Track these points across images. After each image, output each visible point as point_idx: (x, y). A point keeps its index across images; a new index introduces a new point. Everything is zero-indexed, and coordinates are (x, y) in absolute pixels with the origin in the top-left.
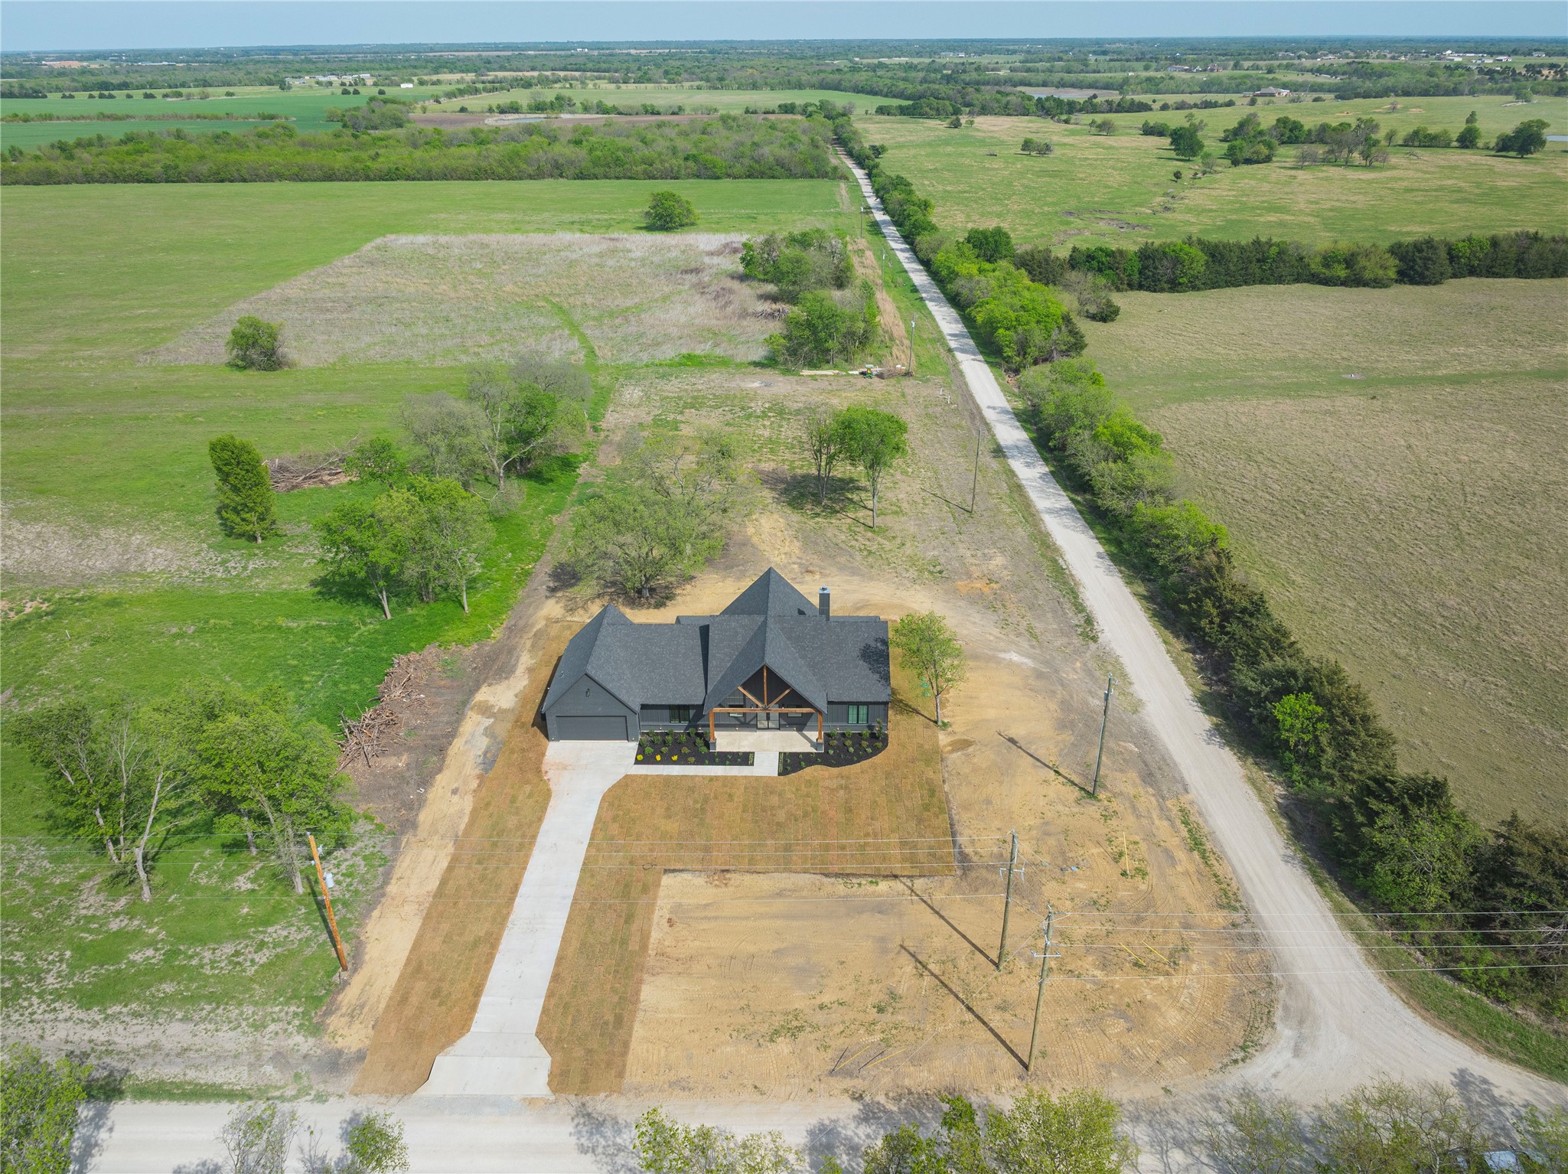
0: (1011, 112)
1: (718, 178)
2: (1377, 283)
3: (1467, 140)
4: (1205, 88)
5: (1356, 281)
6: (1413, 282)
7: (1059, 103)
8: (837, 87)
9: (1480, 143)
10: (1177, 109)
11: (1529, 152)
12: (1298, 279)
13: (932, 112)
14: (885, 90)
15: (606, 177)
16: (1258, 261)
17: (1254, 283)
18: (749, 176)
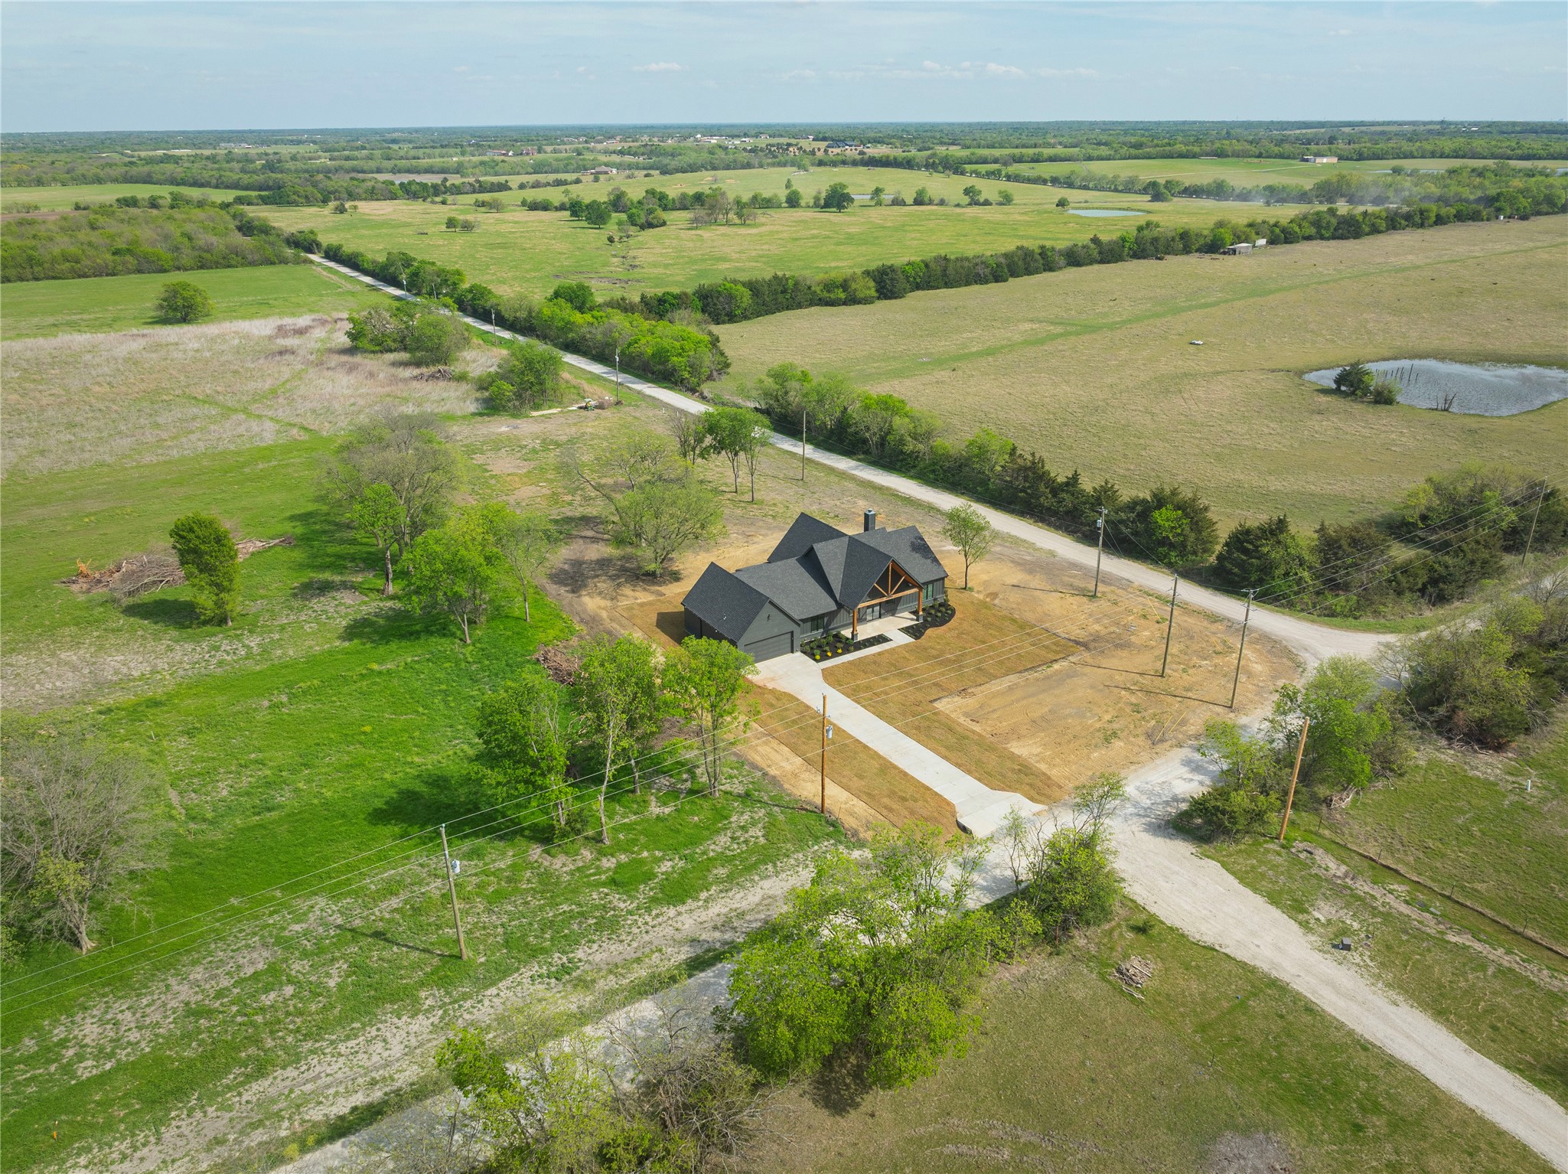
0: (379, 196)
1: (165, 271)
2: (866, 301)
3: (793, 201)
4: (538, 169)
5: (852, 300)
6: (887, 298)
7: (424, 186)
8: (147, 180)
9: (803, 203)
10: (533, 187)
11: (844, 207)
12: (812, 304)
13: (300, 200)
14: (214, 181)
15: (22, 279)
16: (782, 292)
17: (783, 309)
18: (201, 267)
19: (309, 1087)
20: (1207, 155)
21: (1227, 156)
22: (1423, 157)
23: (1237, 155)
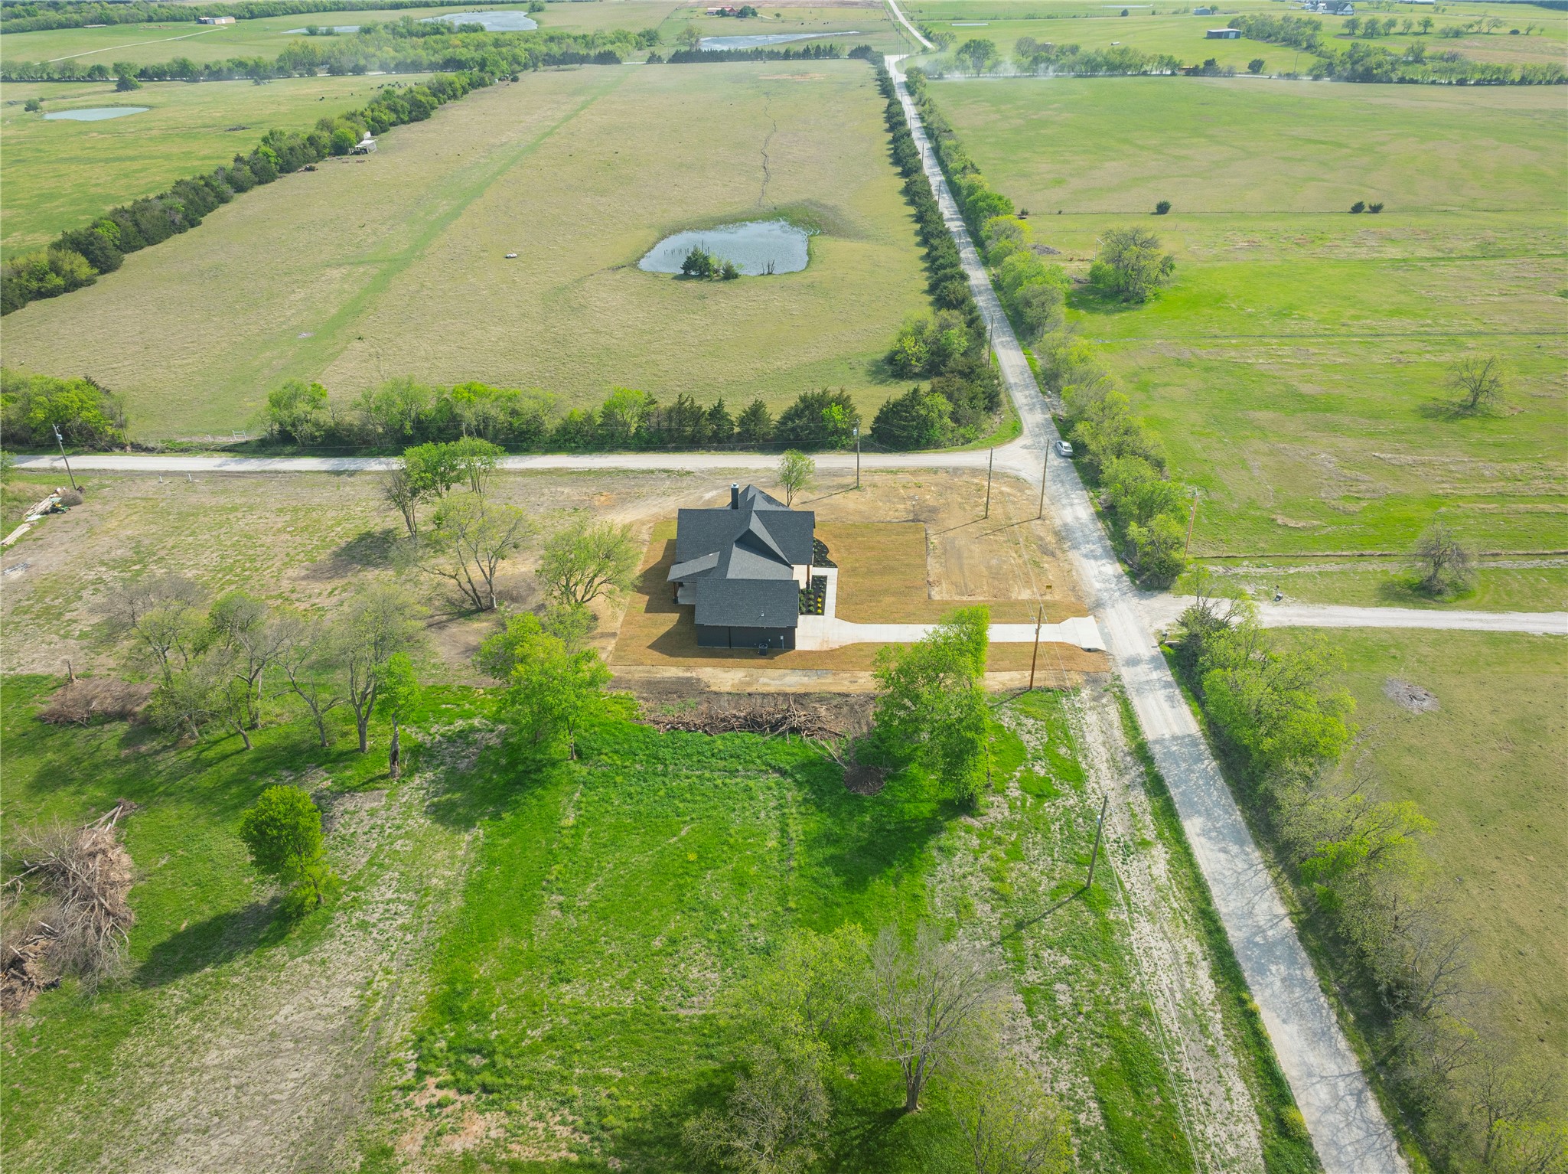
5: (73, 284)
12: (26, 300)
19: (1178, 996)
20: (92, 22)
21: (115, 23)
22: (309, 11)
23: (126, 21)
